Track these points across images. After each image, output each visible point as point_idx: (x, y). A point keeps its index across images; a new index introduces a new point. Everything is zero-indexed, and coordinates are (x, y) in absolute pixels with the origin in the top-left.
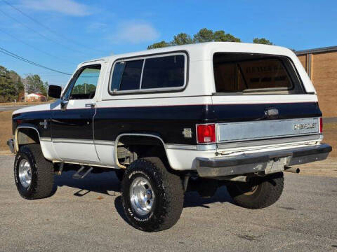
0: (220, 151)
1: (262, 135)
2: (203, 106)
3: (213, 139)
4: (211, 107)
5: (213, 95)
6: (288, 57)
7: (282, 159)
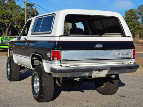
0: (63, 65)
1: (91, 58)
2: (55, 42)
3: (58, 58)
4: (59, 42)
5: (61, 36)
6: (117, 18)
7: (104, 71)
